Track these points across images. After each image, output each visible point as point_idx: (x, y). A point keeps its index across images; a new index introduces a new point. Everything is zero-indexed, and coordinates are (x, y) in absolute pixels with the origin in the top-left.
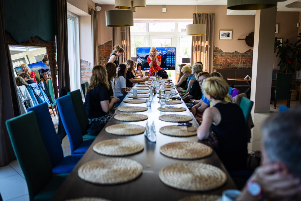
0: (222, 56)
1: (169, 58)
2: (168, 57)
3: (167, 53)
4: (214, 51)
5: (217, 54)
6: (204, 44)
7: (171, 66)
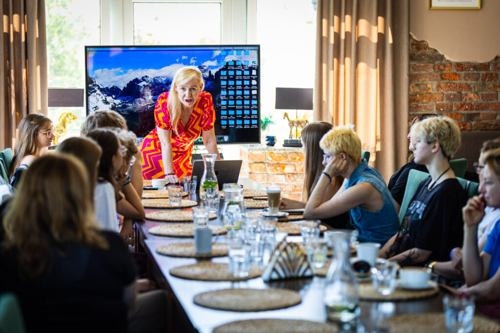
0: (442, 79)
1: (231, 93)
2: (227, 88)
3: (223, 69)
4: (411, 58)
5: (424, 68)
6: (370, 31)
7: (243, 125)
